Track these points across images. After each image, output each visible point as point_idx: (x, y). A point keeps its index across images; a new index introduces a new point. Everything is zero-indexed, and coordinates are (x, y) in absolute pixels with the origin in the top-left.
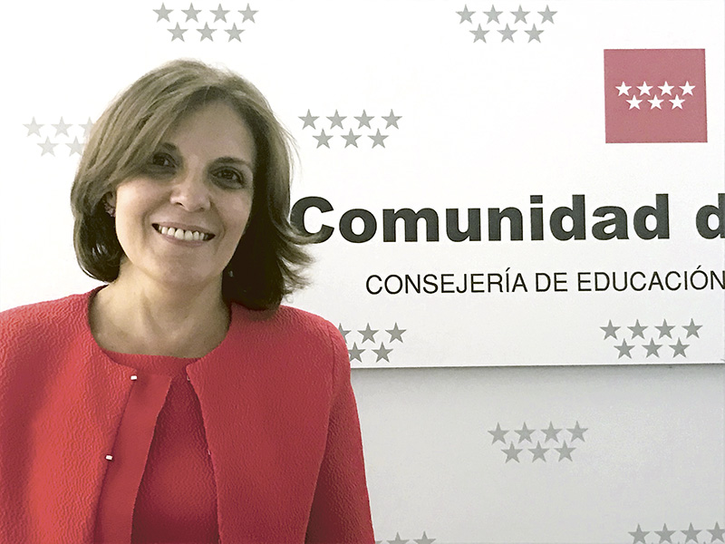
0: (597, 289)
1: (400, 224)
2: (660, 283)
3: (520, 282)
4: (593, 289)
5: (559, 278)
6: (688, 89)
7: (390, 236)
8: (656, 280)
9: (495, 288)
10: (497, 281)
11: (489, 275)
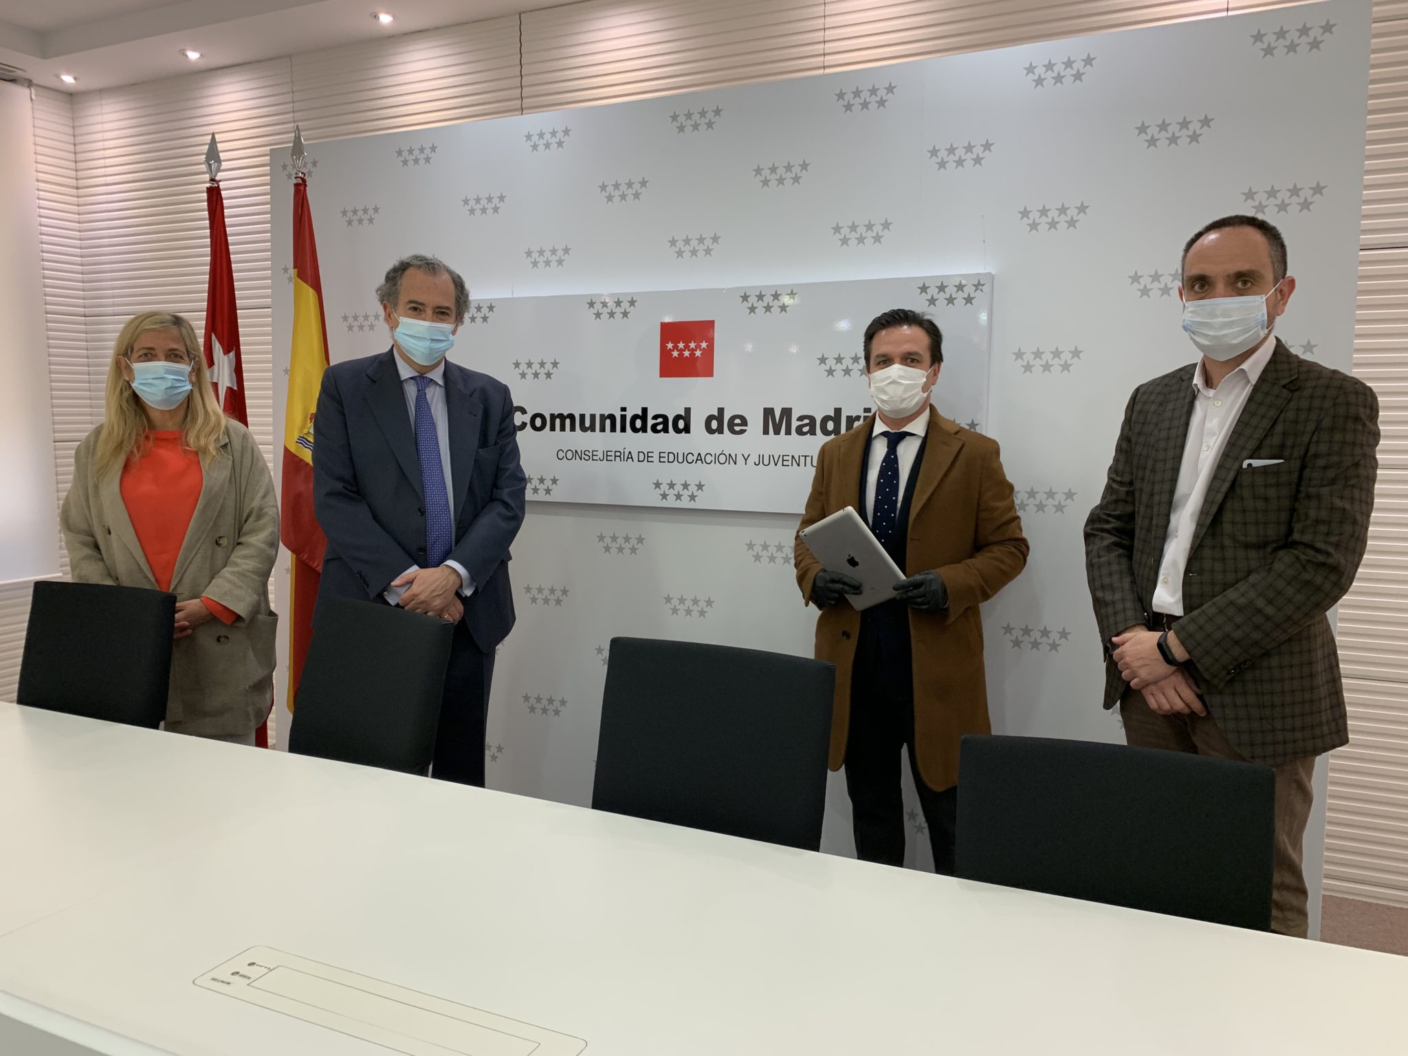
0: (669, 462)
1: (558, 421)
2: (701, 460)
3: (630, 456)
4: (667, 461)
5: (650, 455)
6: (704, 345)
7: (553, 428)
8: (699, 458)
9: (618, 459)
10: (619, 455)
11: (615, 452)
